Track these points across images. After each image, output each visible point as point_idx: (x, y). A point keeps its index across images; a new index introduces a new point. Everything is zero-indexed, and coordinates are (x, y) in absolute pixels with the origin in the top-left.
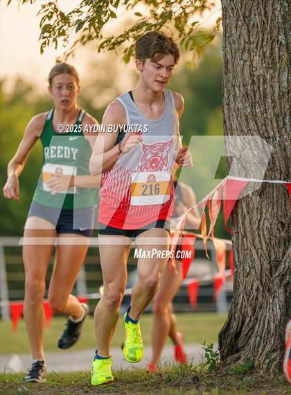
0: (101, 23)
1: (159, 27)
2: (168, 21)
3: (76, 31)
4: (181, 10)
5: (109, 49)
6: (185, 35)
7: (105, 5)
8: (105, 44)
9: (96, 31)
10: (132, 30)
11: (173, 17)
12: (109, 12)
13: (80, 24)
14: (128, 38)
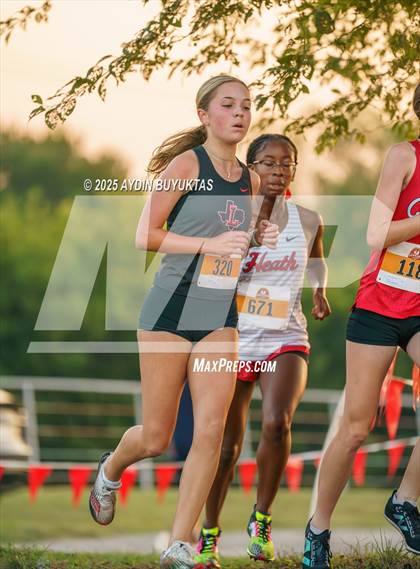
0: (289, 100)
1: (363, 105)
2: (376, 97)
3: (257, 109)
4: (395, 85)
5: (298, 133)
6: (398, 117)
7: (295, 76)
8: (292, 127)
9: (281, 109)
10: (328, 110)
11: (384, 93)
12: (300, 86)
13: (262, 100)
14: (322, 119)
